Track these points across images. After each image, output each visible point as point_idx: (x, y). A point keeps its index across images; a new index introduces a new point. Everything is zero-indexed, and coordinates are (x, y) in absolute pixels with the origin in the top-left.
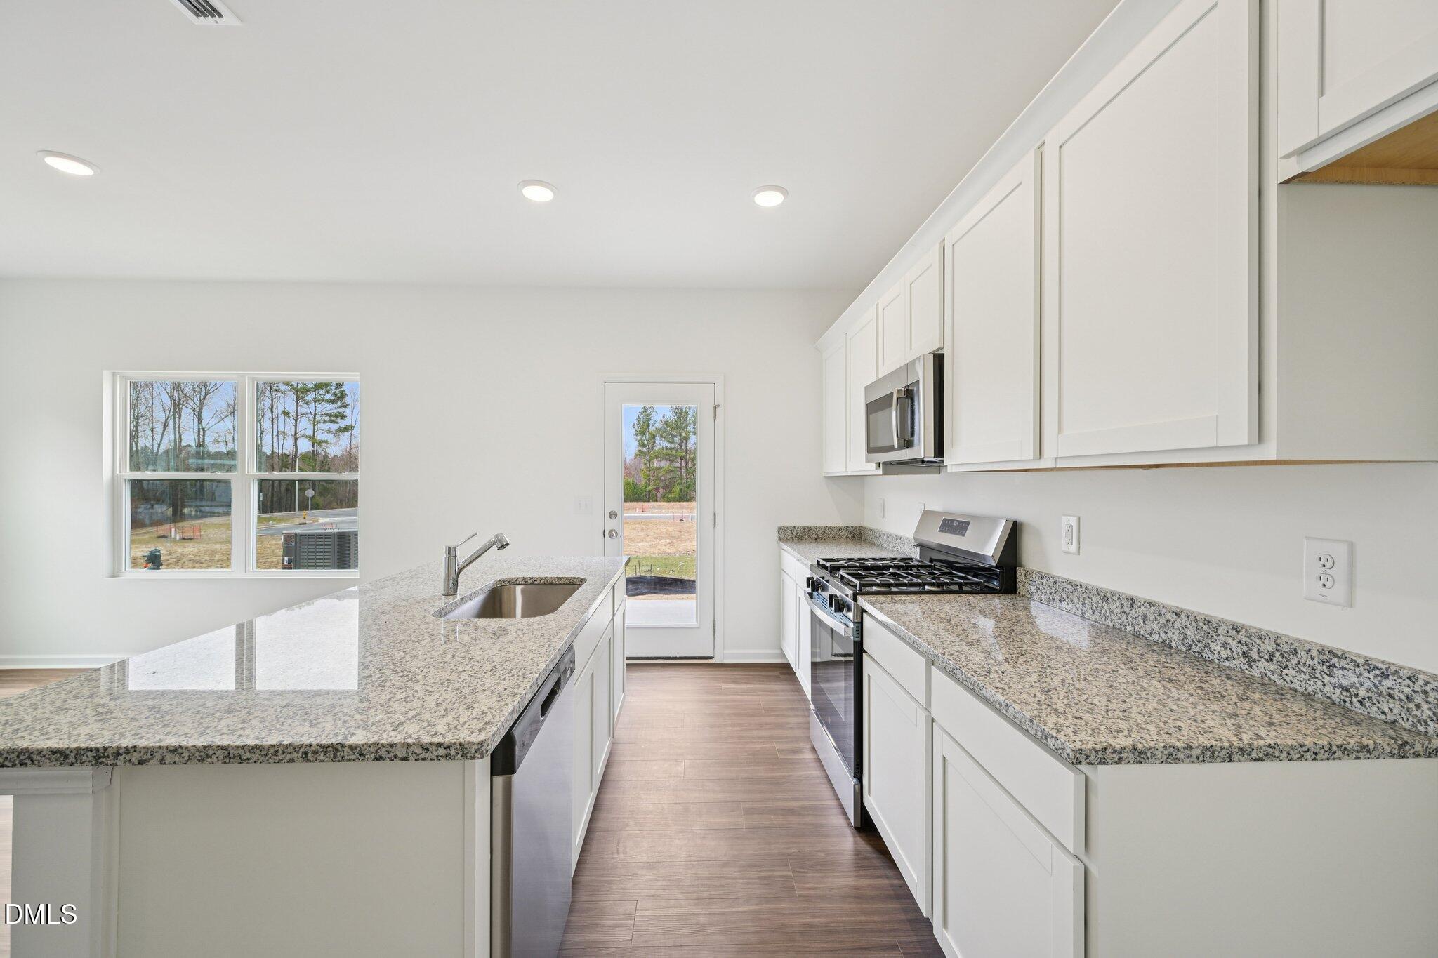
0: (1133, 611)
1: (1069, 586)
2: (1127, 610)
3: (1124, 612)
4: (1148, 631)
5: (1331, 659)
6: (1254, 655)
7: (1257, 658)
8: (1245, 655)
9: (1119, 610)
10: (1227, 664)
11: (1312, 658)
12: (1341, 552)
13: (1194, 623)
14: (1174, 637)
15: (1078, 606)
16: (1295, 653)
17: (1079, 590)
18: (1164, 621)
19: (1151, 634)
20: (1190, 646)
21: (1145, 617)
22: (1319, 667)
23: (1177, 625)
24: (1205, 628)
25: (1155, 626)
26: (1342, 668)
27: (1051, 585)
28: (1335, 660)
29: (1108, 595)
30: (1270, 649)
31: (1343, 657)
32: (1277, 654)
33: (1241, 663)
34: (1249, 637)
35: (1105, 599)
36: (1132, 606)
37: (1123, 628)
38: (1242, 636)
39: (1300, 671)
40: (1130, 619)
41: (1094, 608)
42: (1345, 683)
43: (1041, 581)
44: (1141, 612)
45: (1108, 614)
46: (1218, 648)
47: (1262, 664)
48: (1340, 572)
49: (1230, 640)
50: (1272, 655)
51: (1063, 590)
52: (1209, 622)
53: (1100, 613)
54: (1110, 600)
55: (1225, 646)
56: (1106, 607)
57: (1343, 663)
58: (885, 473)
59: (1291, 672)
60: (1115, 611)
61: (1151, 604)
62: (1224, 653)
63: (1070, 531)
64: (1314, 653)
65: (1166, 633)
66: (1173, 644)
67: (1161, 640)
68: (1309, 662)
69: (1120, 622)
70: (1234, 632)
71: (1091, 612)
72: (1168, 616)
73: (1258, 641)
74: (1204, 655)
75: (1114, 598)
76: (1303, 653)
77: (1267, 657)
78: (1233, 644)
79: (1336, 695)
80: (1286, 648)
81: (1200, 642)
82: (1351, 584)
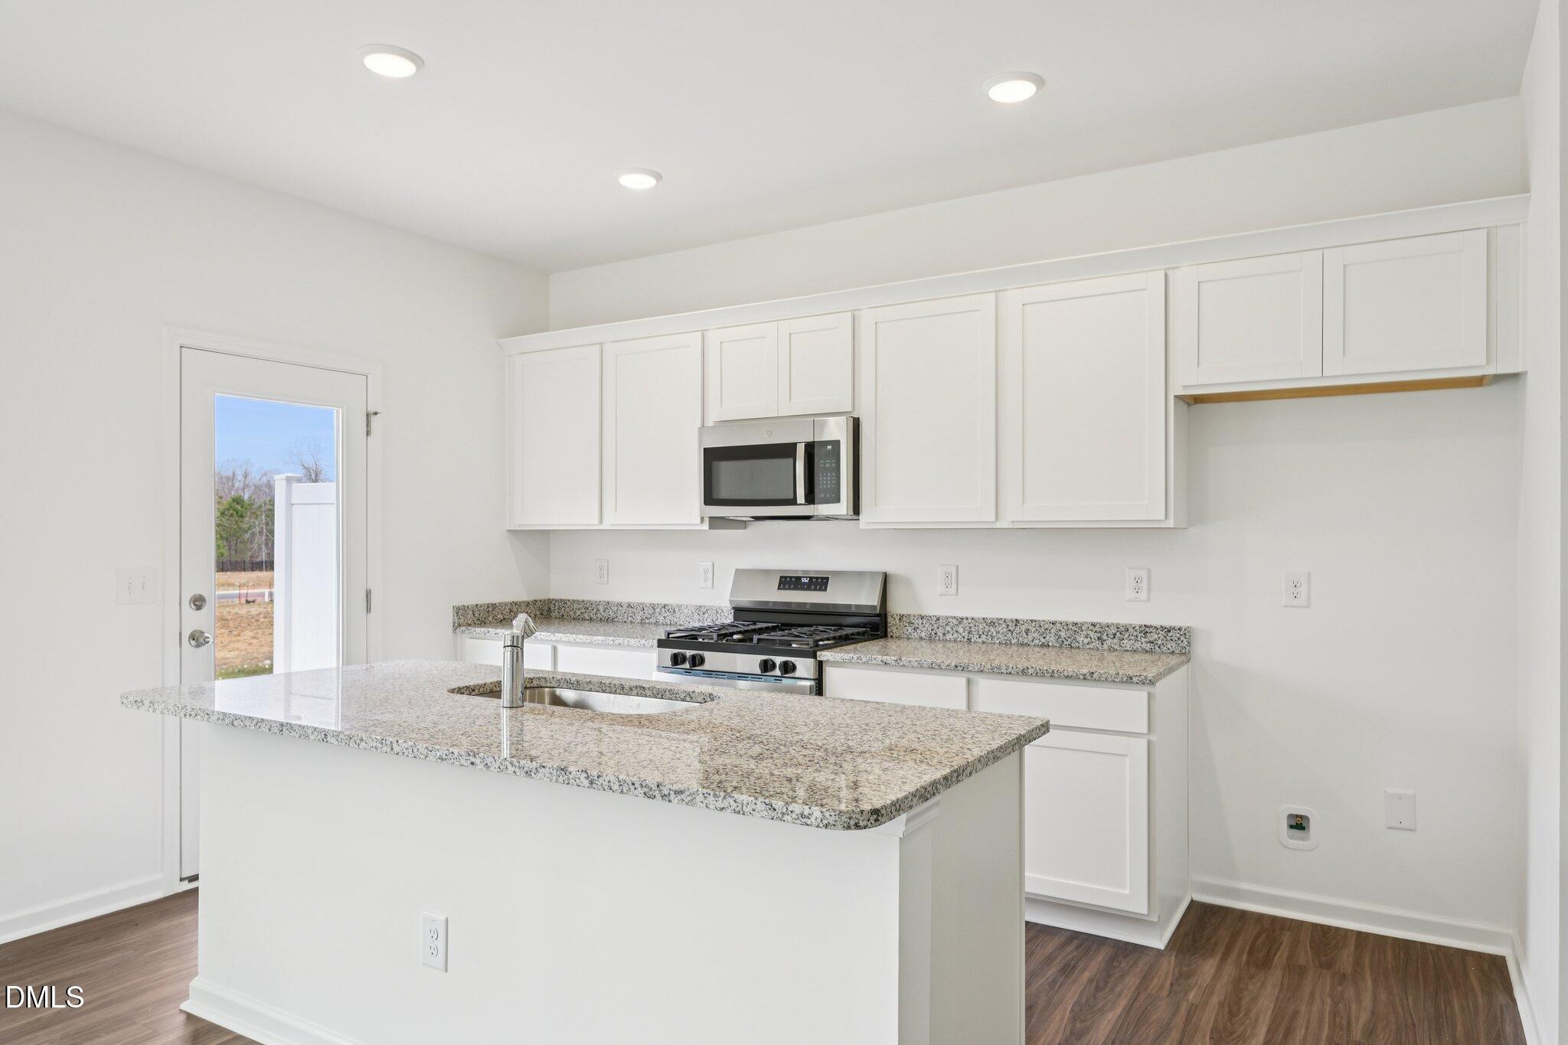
0: (1018, 628)
1: (955, 621)
2: (1011, 629)
3: (1010, 631)
4: (1030, 640)
5: (1145, 630)
6: (1105, 637)
7: (1106, 638)
8: (1099, 639)
9: (1004, 630)
10: (1088, 647)
11: (1136, 631)
12: (1144, 574)
13: (1065, 627)
14: (1051, 639)
15: (963, 634)
16: (1127, 630)
17: (966, 621)
18: (1043, 630)
19: (1033, 641)
20: (1063, 642)
21: (1027, 631)
22: (1140, 635)
23: (1053, 631)
24: (1073, 628)
25: (1035, 635)
26: (1151, 632)
27: (933, 622)
28: (1147, 629)
29: (995, 621)
30: (1114, 632)
31: (1151, 627)
32: (1118, 633)
33: (1097, 644)
34: (1102, 628)
35: (992, 623)
36: (1016, 625)
37: (1008, 642)
38: (1097, 628)
39: (1130, 639)
40: (1014, 634)
41: (981, 633)
42: (1152, 640)
43: (921, 621)
44: (1023, 628)
45: (994, 634)
46: (1082, 639)
47: (1109, 641)
48: (1144, 585)
49: (1089, 632)
50: (1115, 635)
51: (947, 625)
52: (1076, 624)
53: (987, 636)
54: (996, 624)
55: (1086, 636)
56: (993, 630)
57: (1151, 630)
58: (711, 527)
59: (1125, 641)
60: (1001, 631)
61: (1032, 621)
62: (1086, 641)
63: (949, 577)
64: (1137, 628)
65: (1044, 638)
66: (1050, 644)
67: (1041, 643)
68: (1135, 633)
69: (1006, 638)
70: (1092, 627)
71: (978, 636)
72: (1047, 626)
73: (1107, 629)
74: (1073, 645)
75: (1000, 622)
76: (1132, 630)
77: (1112, 637)
78: (1092, 634)
79: (1148, 647)
80: (1122, 629)
81: (1069, 638)
82: (1149, 589)
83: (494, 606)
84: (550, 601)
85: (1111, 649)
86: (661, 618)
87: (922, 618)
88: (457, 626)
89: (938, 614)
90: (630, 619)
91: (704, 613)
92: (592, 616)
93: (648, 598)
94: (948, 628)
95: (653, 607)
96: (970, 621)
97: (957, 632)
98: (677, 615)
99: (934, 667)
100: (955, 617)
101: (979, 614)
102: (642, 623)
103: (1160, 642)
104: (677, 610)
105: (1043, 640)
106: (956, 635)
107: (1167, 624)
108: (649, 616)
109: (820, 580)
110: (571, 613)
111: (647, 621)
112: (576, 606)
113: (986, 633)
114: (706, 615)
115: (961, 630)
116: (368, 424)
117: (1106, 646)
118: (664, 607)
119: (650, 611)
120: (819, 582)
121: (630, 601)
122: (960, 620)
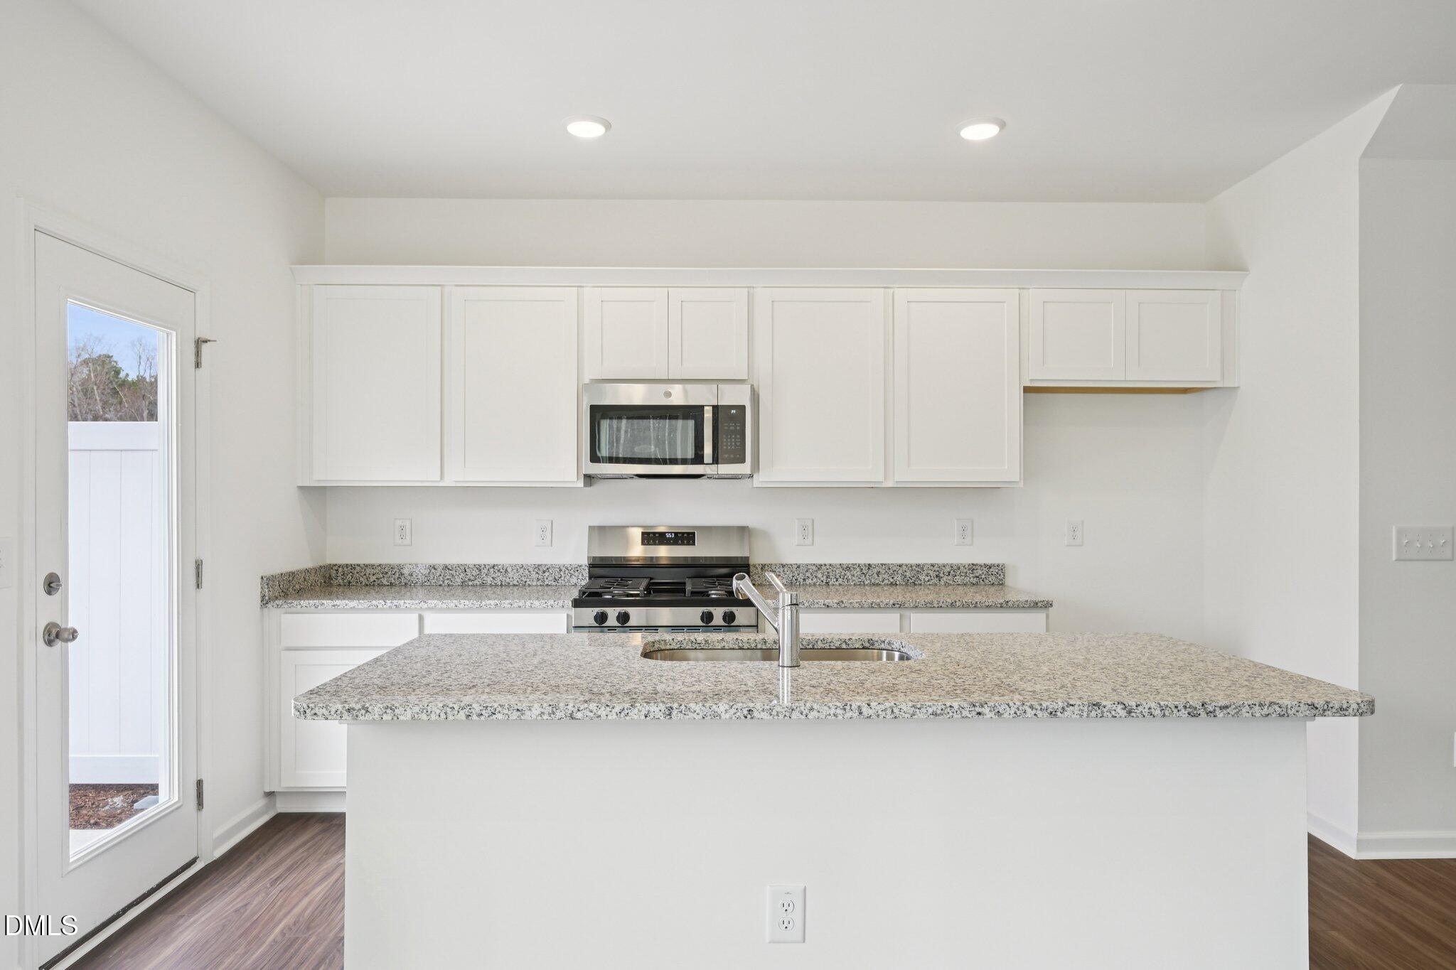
0: (870, 571)
1: (814, 568)
2: (864, 572)
3: (863, 573)
4: (881, 580)
5: (973, 567)
6: (941, 575)
7: (943, 576)
8: (937, 576)
9: (859, 573)
10: (928, 583)
11: (966, 569)
12: (969, 524)
13: (910, 568)
14: (898, 578)
15: (822, 579)
16: (959, 568)
17: (824, 568)
18: (892, 572)
19: (883, 581)
20: (908, 580)
21: (878, 574)
22: (968, 572)
23: (900, 572)
24: (916, 569)
25: (886, 576)
26: (977, 569)
27: (794, 569)
29: (850, 566)
30: (949, 570)
31: (977, 565)
32: (952, 571)
33: (936, 581)
34: (939, 567)
35: (848, 568)
36: (869, 569)
37: (862, 583)
38: (936, 568)
39: (961, 576)
40: (867, 576)
41: (838, 577)
42: (977, 575)
43: (782, 569)
44: (875, 571)
45: (850, 577)
46: (923, 577)
47: (945, 578)
48: (969, 532)
49: (930, 572)
50: (949, 573)
51: (807, 571)
52: (919, 565)
53: (843, 579)
54: (852, 569)
55: (927, 575)
56: (848, 574)
57: (977, 567)
58: (585, 485)
59: (957, 577)
60: (856, 575)
61: (882, 565)
62: (927, 579)
63: (806, 529)
64: (967, 566)
65: (893, 578)
66: (898, 583)
67: (890, 583)
68: (965, 571)
69: (860, 580)
70: (932, 567)
71: (835, 580)
72: (895, 568)
73: (943, 568)
74: (916, 583)
75: (855, 567)
76: (962, 568)
77: (947, 574)
79: (975, 581)
80: (955, 568)
81: (913, 577)
82: (973, 536)
83: (292, 574)
85: (947, 585)
86: (489, 580)
87: (783, 566)
88: (265, 602)
89: (798, 563)
90: (446, 582)
91: (544, 572)
92: (393, 581)
93: (471, 559)
94: (808, 574)
95: (479, 568)
96: (828, 567)
97: (816, 577)
98: (510, 575)
99: (872, 607)
100: (814, 564)
101: (836, 560)
102: (463, 584)
103: (983, 577)
104: (509, 570)
105: (892, 580)
106: (815, 580)
107: (989, 562)
108: (472, 578)
109: (685, 535)
110: (361, 579)
111: (470, 583)
112: (368, 571)
113: (842, 577)
114: (547, 574)
115: (820, 575)
116: (198, 353)
117: (942, 582)
118: (493, 567)
119: (474, 573)
120: (685, 537)
121: (447, 562)
122: (819, 567)
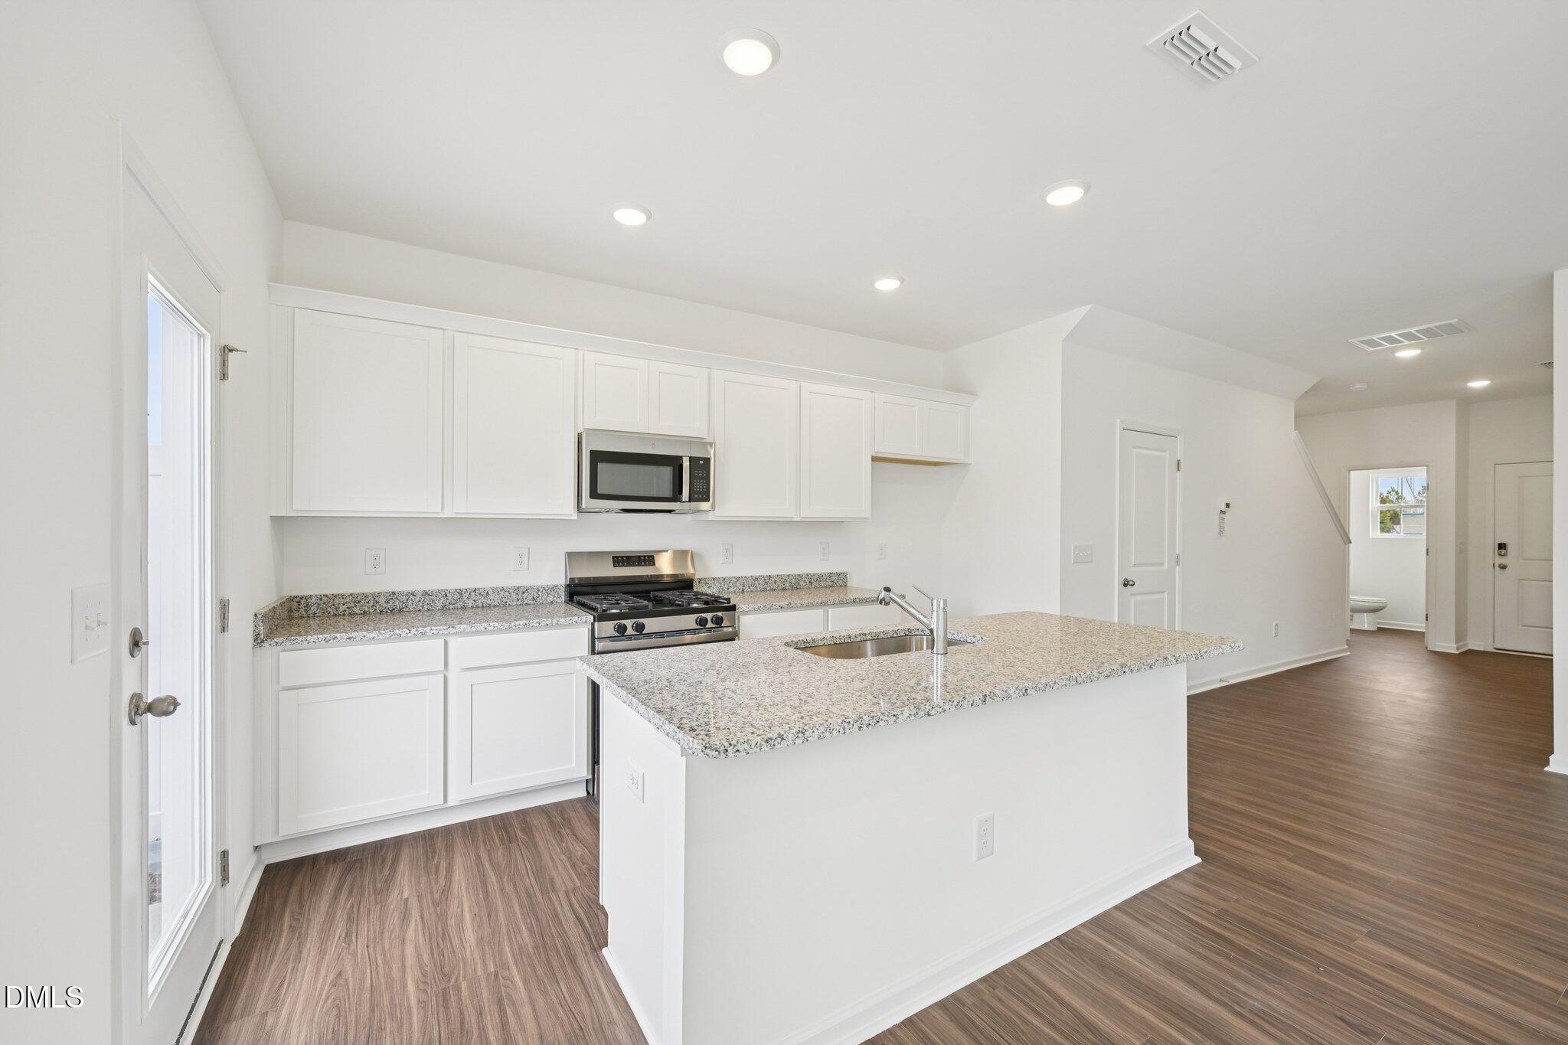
0: (770, 581)
1: (734, 580)
3: (766, 582)
5: (830, 575)
6: (812, 581)
8: (810, 582)
9: (763, 582)
10: (805, 587)
11: (826, 576)
13: (794, 578)
14: (787, 585)
15: (739, 588)
16: (822, 576)
18: (783, 580)
19: (778, 587)
20: (793, 586)
21: (775, 582)
23: (788, 580)
24: (798, 578)
25: (779, 583)
29: (757, 577)
30: (816, 577)
33: (809, 585)
34: (811, 576)
35: (756, 579)
36: (769, 579)
37: (766, 589)
40: (769, 584)
41: (750, 585)
42: (832, 580)
43: (713, 582)
44: (773, 580)
45: (757, 585)
46: (802, 583)
47: (815, 583)
49: (806, 579)
50: (817, 579)
51: (730, 582)
52: (799, 575)
53: (753, 586)
55: (804, 582)
56: (756, 583)
59: (821, 582)
61: (778, 575)
65: (784, 585)
66: (787, 588)
67: (782, 588)
69: (764, 587)
70: (807, 576)
71: (748, 588)
72: (785, 578)
74: (798, 587)
75: (761, 578)
79: (831, 584)
82: (829, 554)
84: (291, 599)
85: (816, 587)
86: (470, 603)
87: (714, 579)
88: (258, 641)
89: (724, 576)
90: (426, 607)
92: (367, 609)
93: (452, 583)
94: (731, 585)
95: (460, 592)
98: (491, 597)
101: (748, 574)
102: (444, 608)
103: (836, 581)
104: (490, 592)
107: (838, 571)
108: (453, 602)
109: (645, 558)
110: (329, 609)
111: (451, 607)
114: (526, 594)
115: (738, 585)
117: (813, 586)
118: (475, 591)
119: (455, 597)
120: (644, 560)
121: (427, 588)
122: (738, 579)
